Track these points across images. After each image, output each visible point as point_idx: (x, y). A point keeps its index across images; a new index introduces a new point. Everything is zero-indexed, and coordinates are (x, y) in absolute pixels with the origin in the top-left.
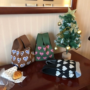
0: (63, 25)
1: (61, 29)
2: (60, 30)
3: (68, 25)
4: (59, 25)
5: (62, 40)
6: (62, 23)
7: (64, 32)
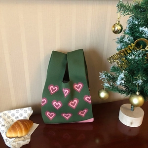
0: (127, 31)
1: (121, 42)
2: (119, 46)
3: (142, 32)
4: (115, 32)
5: (122, 75)
6: (126, 27)
7: (129, 51)
